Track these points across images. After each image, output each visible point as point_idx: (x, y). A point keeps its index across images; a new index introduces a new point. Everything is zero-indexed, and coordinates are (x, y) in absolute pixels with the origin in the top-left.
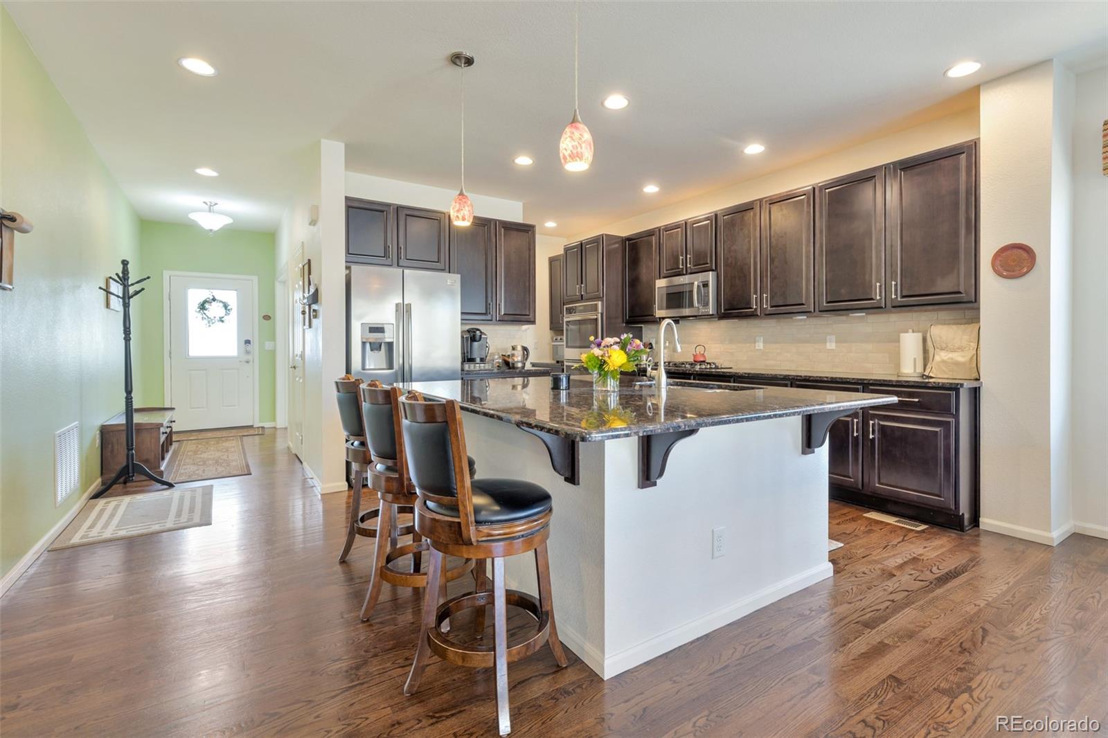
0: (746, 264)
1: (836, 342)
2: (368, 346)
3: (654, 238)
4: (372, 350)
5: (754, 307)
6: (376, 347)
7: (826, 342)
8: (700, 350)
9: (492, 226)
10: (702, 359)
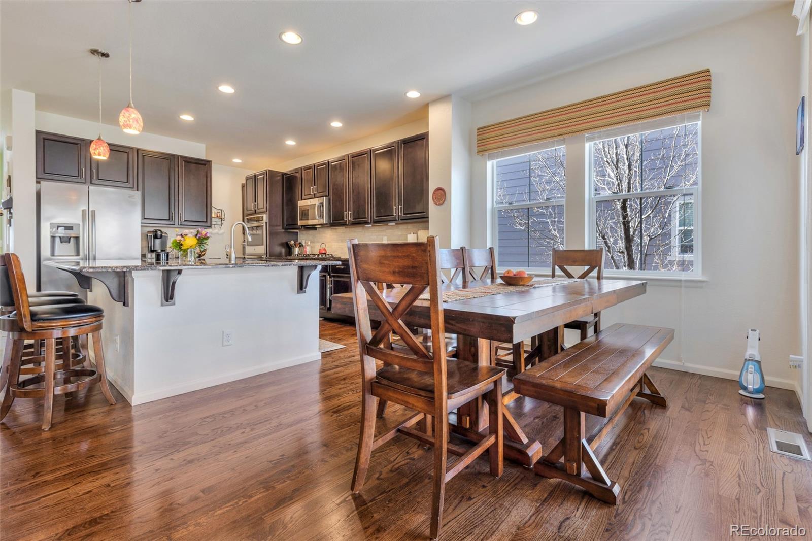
2: (58, 240)
3: (298, 174)
4: (62, 242)
5: (345, 219)
6: (65, 240)
8: (323, 246)
9: (176, 160)
10: (324, 252)
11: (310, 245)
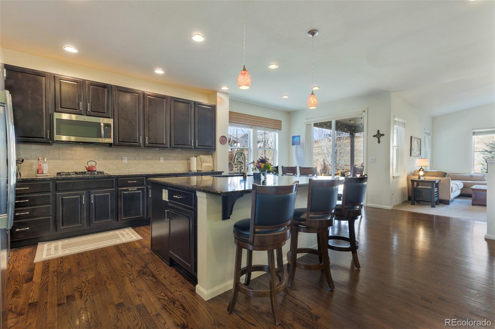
0: (134, 120)
5: (140, 142)
7: (160, 160)
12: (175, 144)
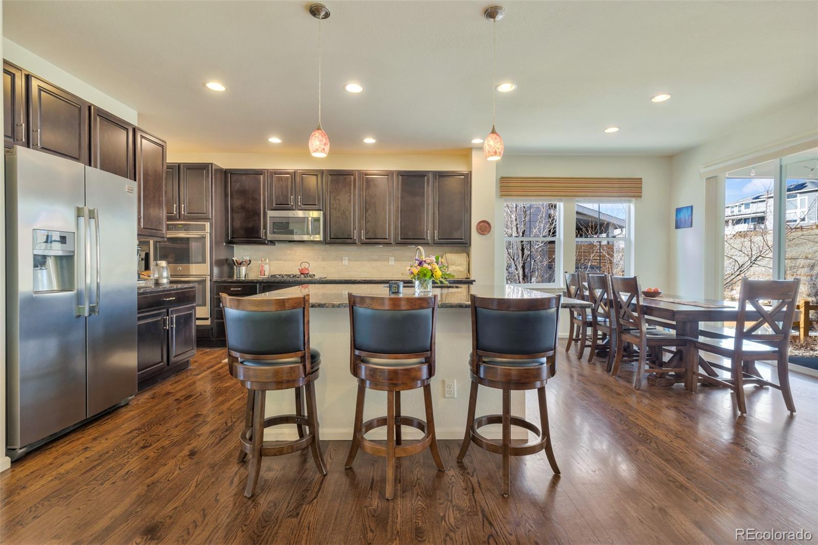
0: (348, 210)
1: (395, 261)
3: (262, 176)
5: (354, 238)
7: (389, 261)
9: (131, 132)
10: (307, 272)
11: (268, 263)
12: (402, 237)
